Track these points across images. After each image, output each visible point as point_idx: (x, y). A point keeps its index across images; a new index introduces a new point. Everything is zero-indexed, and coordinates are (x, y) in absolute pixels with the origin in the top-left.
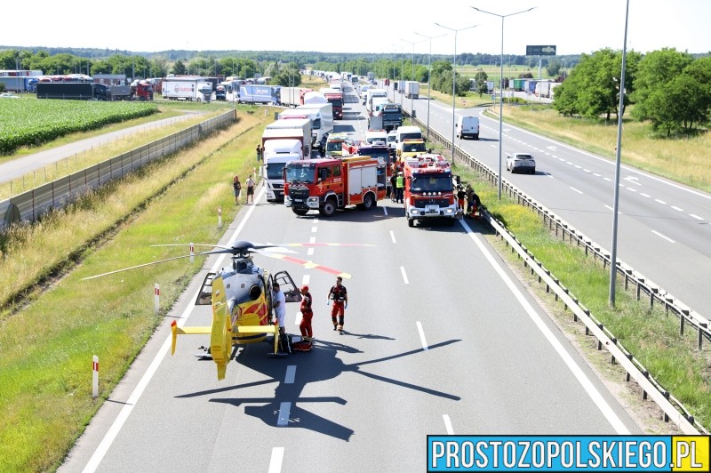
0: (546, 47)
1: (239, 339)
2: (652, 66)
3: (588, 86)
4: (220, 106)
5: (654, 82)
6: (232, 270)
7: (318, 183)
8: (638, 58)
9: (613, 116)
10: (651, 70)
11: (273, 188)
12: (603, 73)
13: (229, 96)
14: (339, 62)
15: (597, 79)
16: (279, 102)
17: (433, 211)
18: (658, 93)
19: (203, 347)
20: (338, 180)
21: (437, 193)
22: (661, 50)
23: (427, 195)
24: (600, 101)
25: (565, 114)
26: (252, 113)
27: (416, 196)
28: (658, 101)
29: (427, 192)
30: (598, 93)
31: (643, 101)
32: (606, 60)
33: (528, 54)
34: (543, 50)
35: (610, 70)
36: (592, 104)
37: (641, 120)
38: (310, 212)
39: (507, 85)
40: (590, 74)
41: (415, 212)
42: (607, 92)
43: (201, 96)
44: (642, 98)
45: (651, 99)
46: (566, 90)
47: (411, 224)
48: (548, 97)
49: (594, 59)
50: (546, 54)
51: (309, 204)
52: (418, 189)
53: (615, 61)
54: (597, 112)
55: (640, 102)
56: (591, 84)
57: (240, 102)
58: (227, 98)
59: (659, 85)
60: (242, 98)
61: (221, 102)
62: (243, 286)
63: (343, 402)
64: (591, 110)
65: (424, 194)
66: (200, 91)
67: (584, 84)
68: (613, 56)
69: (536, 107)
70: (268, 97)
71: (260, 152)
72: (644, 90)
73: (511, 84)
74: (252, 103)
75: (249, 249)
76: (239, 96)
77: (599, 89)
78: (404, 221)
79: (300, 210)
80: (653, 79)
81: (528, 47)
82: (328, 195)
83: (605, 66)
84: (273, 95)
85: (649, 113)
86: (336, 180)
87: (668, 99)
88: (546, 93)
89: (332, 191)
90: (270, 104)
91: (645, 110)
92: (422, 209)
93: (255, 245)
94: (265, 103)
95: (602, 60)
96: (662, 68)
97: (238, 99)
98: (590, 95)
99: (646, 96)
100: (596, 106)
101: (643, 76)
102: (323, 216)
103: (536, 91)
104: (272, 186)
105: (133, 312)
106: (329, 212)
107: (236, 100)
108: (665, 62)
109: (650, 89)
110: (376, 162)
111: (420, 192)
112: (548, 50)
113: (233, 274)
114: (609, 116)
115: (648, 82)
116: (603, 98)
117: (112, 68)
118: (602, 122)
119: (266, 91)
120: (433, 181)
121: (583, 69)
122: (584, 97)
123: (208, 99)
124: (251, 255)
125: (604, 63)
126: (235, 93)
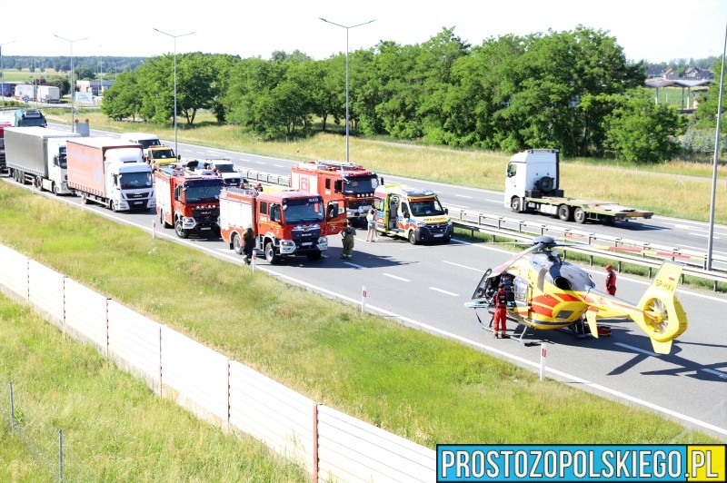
3: (159, 91)
11: (126, 198)
12: (174, 78)
18: (264, 99)
27: (350, 198)
28: (267, 106)
31: (249, 106)
40: (159, 79)
45: (258, 104)
52: (351, 192)
56: (163, 88)
59: (266, 90)
65: (359, 196)
67: (155, 88)
87: (276, 103)
91: (251, 114)
92: (355, 211)
96: (263, 74)
98: (164, 99)
104: (125, 196)
108: (264, 69)
109: (252, 95)
111: (355, 194)
118: (170, 126)
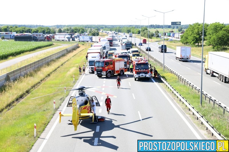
0: (178, 22)
1: (81, 117)
2: (212, 28)
3: (191, 35)
4: (73, 42)
5: (213, 33)
6: (79, 95)
7: (105, 67)
8: (208, 26)
9: (200, 44)
10: (212, 29)
11: (91, 69)
12: (196, 31)
13: (76, 39)
14: (111, 28)
15: (194, 32)
16: (92, 41)
17: (142, 76)
18: (214, 37)
19: (69, 120)
20: (112, 66)
21: (144, 69)
22: (215, 23)
23: (141, 70)
24: (195, 40)
25: (184, 44)
26: (83, 44)
28: (214, 39)
29: (140, 69)
30: (195, 37)
32: (197, 26)
33: (172, 24)
34: (177, 23)
35: (199, 29)
36: (193, 40)
37: (209, 45)
38: (103, 76)
39: (165, 35)
40: (192, 31)
41: (137, 76)
42: (198, 36)
43: (67, 39)
44: (209, 38)
45: (212, 39)
46: (184, 36)
47: (135, 80)
48: (178, 38)
49: (193, 26)
50: (178, 24)
51: (102, 74)
53: (200, 26)
54: (194, 43)
55: (208, 40)
56: (192, 34)
57: (79, 41)
58: (75, 40)
59: (214, 34)
60: (80, 40)
61: (74, 41)
62: (82, 100)
63: (115, 138)
64: (193, 42)
66: (67, 38)
68: (199, 25)
69: (175, 41)
70: (89, 40)
71: (87, 57)
72: (210, 36)
73: (167, 34)
74: (84, 41)
75: (84, 89)
76: (79, 39)
77: (195, 36)
78: (133, 79)
79: (100, 76)
80: (212, 32)
81: (172, 22)
82: (109, 71)
83: (197, 28)
84: (90, 39)
85: (211, 43)
86: (111, 66)
87: (217, 38)
88: (178, 37)
89: (110, 69)
90: (89, 42)
92: (139, 75)
93: (86, 87)
94: (87, 41)
95: (196, 26)
96: (216, 29)
97: (79, 40)
98: (192, 37)
99: (210, 38)
100: (194, 41)
101: (209, 31)
102: (107, 77)
103: (175, 36)
105: (47, 109)
106: (109, 76)
107: (78, 40)
108: (216, 27)
110: (124, 60)
111: (138, 70)
112: (179, 23)
113: (79, 97)
114: (198, 44)
115: (211, 33)
116: (196, 39)
117: (38, 31)
118: (196, 46)
119: (88, 38)
120: (142, 66)
121: (190, 29)
122: (190, 38)
123: (69, 40)
124: (85, 90)
125: (196, 27)
126: (78, 38)
